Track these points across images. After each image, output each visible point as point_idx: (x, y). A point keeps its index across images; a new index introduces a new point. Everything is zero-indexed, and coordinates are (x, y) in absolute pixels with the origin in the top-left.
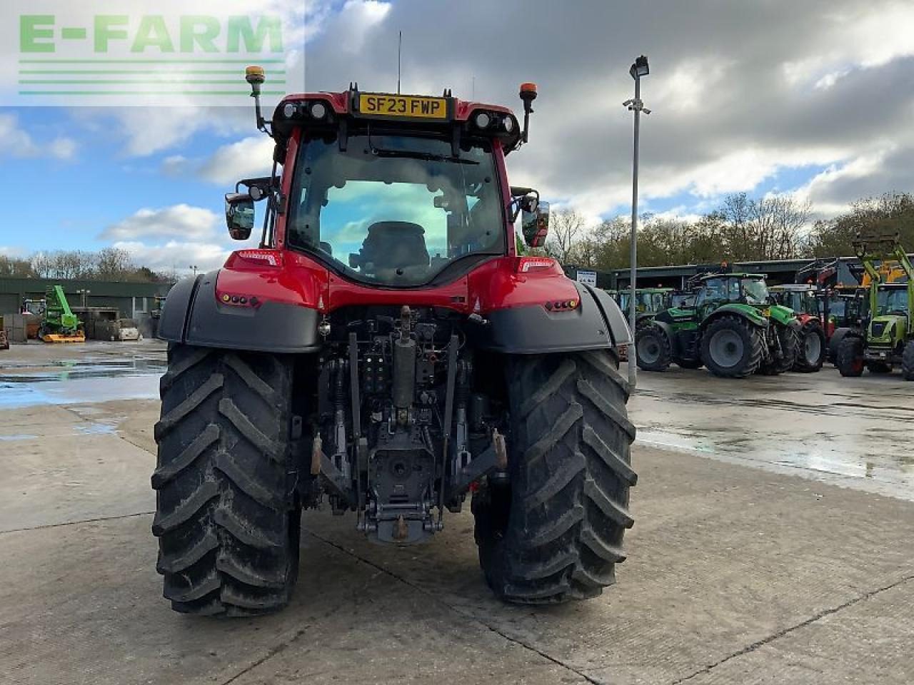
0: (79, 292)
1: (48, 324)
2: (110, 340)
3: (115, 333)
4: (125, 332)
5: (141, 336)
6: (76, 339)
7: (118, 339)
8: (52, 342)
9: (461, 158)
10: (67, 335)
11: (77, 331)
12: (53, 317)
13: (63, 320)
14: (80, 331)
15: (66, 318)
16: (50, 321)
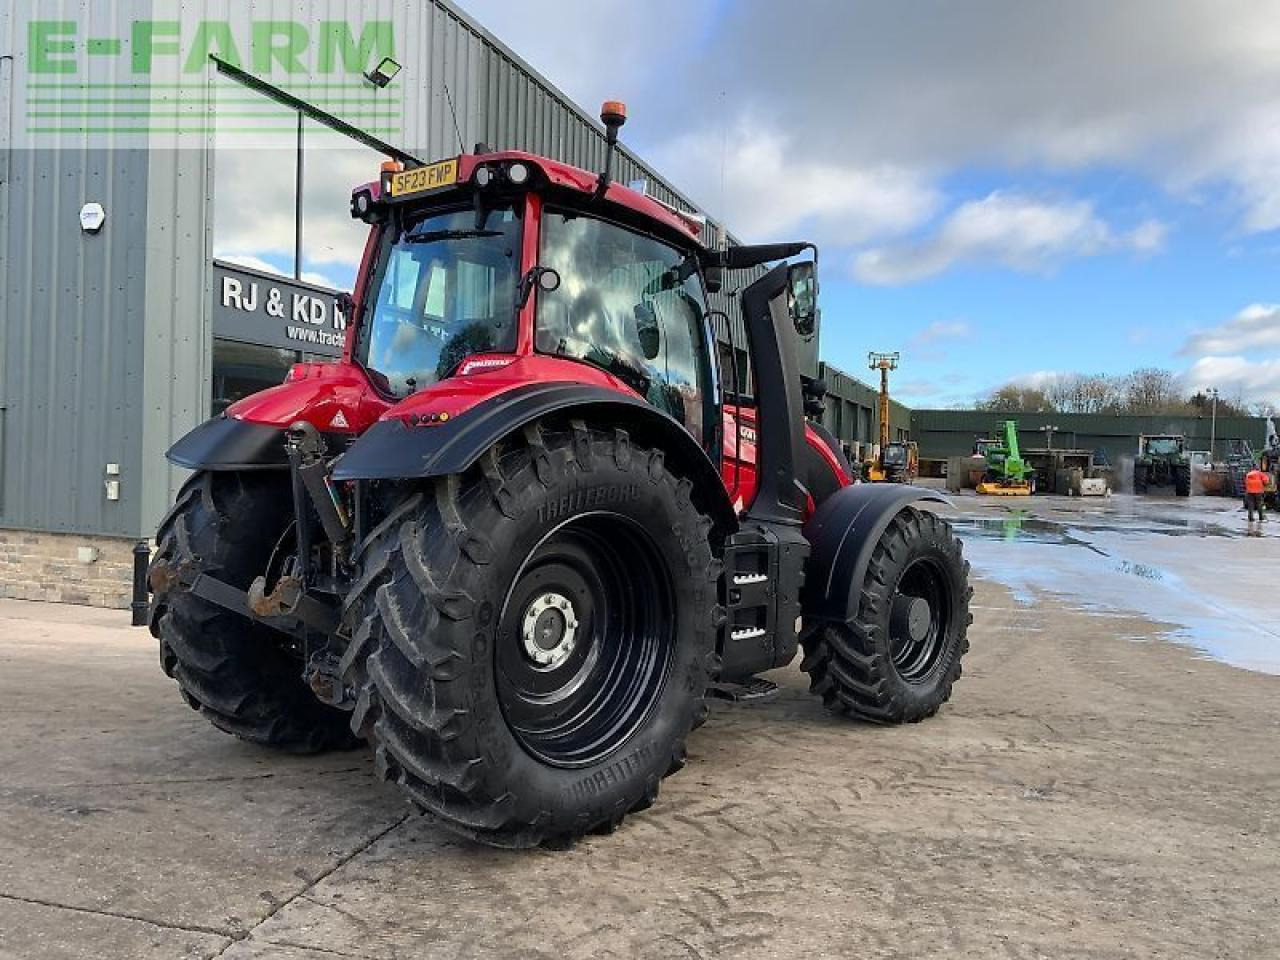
0: (1043, 429)
1: (990, 471)
2: (1067, 495)
3: (1075, 485)
4: (1086, 483)
5: (1109, 490)
6: (1017, 491)
7: (1077, 493)
8: (986, 494)
9: (486, 229)
10: (1007, 485)
11: (1020, 480)
12: (997, 462)
13: (1007, 465)
14: (1026, 481)
15: (1011, 463)
16: (992, 467)
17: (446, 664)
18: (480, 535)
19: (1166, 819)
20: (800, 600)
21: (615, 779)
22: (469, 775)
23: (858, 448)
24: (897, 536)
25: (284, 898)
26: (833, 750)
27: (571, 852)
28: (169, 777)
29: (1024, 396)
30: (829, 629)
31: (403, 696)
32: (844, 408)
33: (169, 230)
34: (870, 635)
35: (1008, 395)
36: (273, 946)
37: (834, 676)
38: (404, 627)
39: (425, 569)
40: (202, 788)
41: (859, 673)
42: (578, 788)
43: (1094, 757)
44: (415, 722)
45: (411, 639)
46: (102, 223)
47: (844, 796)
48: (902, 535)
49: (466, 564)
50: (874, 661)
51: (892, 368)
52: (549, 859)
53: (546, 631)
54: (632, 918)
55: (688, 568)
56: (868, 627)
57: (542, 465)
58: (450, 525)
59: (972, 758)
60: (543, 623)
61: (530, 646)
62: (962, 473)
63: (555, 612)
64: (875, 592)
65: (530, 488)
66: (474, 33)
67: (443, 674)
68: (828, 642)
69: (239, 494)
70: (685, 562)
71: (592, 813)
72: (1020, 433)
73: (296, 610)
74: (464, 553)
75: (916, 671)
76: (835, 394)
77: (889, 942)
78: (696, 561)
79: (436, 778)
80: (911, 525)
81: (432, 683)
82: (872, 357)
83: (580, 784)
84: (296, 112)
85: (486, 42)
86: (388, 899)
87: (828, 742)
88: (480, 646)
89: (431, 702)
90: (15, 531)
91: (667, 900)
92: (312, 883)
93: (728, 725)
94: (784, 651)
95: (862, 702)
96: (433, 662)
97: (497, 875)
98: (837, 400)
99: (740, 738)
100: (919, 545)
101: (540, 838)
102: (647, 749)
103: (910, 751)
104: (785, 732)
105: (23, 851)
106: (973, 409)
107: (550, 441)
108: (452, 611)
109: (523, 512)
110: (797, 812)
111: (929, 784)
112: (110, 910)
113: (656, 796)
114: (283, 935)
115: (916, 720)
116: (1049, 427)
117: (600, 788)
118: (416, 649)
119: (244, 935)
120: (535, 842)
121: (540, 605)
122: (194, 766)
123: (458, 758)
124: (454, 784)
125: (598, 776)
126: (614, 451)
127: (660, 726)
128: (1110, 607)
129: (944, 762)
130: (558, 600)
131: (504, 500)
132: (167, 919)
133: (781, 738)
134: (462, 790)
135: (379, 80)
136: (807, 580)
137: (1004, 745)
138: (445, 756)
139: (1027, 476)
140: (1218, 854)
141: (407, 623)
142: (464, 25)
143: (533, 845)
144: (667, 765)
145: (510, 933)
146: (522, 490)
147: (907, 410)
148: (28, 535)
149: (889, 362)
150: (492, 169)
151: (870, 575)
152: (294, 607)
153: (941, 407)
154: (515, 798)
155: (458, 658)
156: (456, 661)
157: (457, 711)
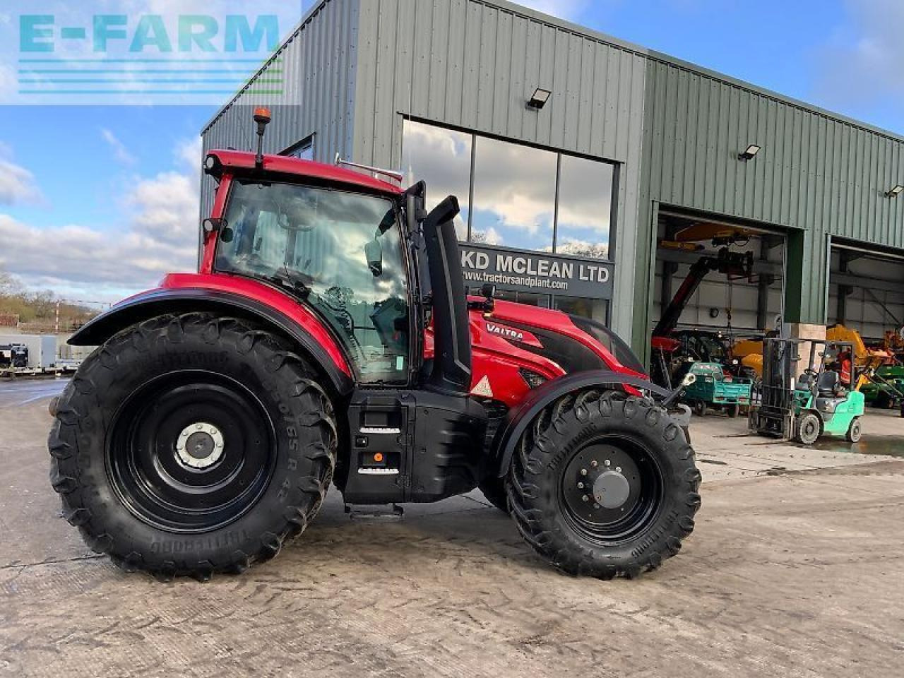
17: (60, 449)
21: (202, 547)
24: (570, 412)
42: (167, 544)
49: (78, 393)
53: (199, 446)
55: (280, 414)
57: (137, 338)
60: (195, 441)
61: (183, 454)
63: (207, 436)
65: (126, 351)
66: (640, 55)
74: (76, 387)
78: (287, 410)
83: (170, 542)
85: (649, 58)
100: (599, 424)
102: (237, 534)
108: (63, 419)
117: (187, 549)
121: (191, 429)
125: (188, 541)
126: (205, 331)
127: (252, 520)
130: (206, 428)
131: (104, 357)
135: (535, 104)
142: (627, 51)
146: (119, 352)
154: (112, 538)
155: (68, 447)
156: (66, 448)
157: (68, 477)
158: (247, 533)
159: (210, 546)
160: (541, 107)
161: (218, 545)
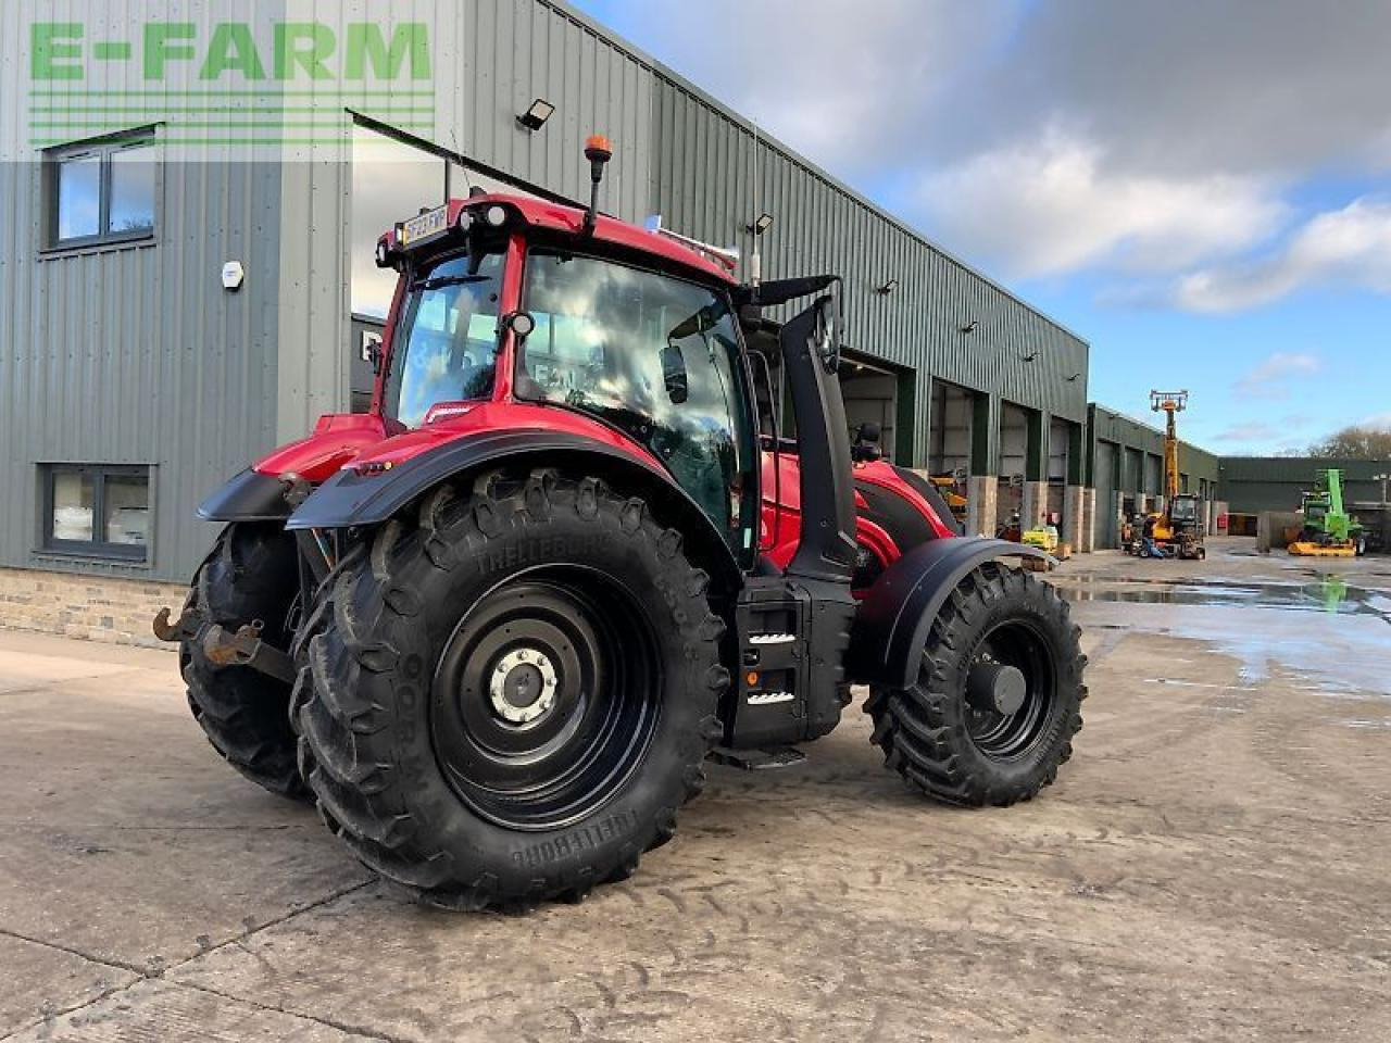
0: (1376, 478)
1: (1308, 528)
6: (1340, 552)
8: (1300, 554)
9: (479, 274)
10: (1326, 544)
11: (1343, 540)
12: (1316, 518)
13: (1327, 522)
14: (1351, 541)
15: (1332, 519)
16: (1309, 523)
17: (366, 716)
18: (407, 586)
19: (1226, 928)
20: (843, 664)
21: (580, 845)
22: (395, 830)
23: (1144, 501)
24: (974, 595)
25: (215, 943)
26: (885, 831)
27: (526, 919)
28: (190, 824)
29: (1370, 441)
30: (892, 698)
31: (327, 747)
32: (1125, 456)
33: (304, 286)
34: (935, 705)
35: (1349, 439)
36: (177, 986)
37: (901, 751)
38: (327, 676)
39: (348, 619)
40: (212, 834)
41: (925, 746)
42: (532, 852)
43: (1192, 854)
44: (336, 773)
45: (331, 690)
46: (242, 281)
47: (863, 879)
48: (981, 595)
49: (392, 616)
50: (942, 734)
51: (1179, 409)
52: (499, 924)
53: (520, 688)
54: (539, 987)
55: (675, 625)
56: (931, 697)
57: (483, 515)
58: (377, 575)
59: (1046, 848)
60: (514, 679)
61: (499, 703)
62: (1272, 530)
63: (531, 669)
64: (944, 658)
65: (468, 538)
66: (645, 67)
67: (363, 727)
68: (892, 713)
69: (257, 545)
70: (672, 617)
71: (548, 878)
72: (1344, 483)
73: (254, 661)
74: (388, 604)
75: (1008, 749)
76: (1110, 439)
77: (795, 1033)
78: (685, 618)
79: (361, 832)
80: (994, 585)
81: (353, 737)
82: (1155, 396)
83: (535, 848)
84: (443, 160)
85: (657, 74)
86: (314, 951)
87: (887, 823)
88: (407, 699)
89: (352, 754)
90: (166, 583)
91: (588, 973)
92: (252, 931)
93: (788, 800)
94: (819, 719)
95: (933, 780)
96: (349, 714)
97: (436, 936)
98: (1115, 447)
99: (792, 814)
100: (1004, 608)
101: (486, 901)
102: (624, 817)
103: (975, 836)
104: (844, 810)
105: (15, 883)
106: (1308, 455)
107: (500, 490)
108: (373, 663)
109: (459, 563)
110: (795, 892)
111: (970, 873)
112: (51, 942)
113: (636, 866)
114: (192, 977)
115: (1004, 804)
116: (1383, 476)
117: (561, 855)
118: (334, 700)
119: (158, 974)
120: (479, 904)
121: (511, 661)
122: (220, 815)
123: (383, 813)
124: (377, 839)
125: (560, 841)
126: (576, 499)
127: (642, 793)
128: (1353, 688)
129: (1007, 849)
130: (532, 656)
131: (436, 551)
132: (97, 954)
133: (835, 816)
134: (388, 845)
135: (531, 122)
136: (852, 642)
137: (1093, 834)
138: (370, 810)
139: (1353, 534)
140: (1261, 970)
141: (331, 674)
142: (631, 58)
143: (477, 908)
144: (651, 836)
145: (407, 992)
146: (457, 540)
147: (1215, 457)
148: (177, 588)
149: (1176, 402)
150: (475, 213)
151: (934, 640)
152: (253, 656)
153: (1270, 455)
154: (452, 857)
155: (379, 711)
156: (377, 713)
157: (379, 765)
158: (638, 813)
159: (592, 843)
160: (537, 129)
161: (601, 839)
